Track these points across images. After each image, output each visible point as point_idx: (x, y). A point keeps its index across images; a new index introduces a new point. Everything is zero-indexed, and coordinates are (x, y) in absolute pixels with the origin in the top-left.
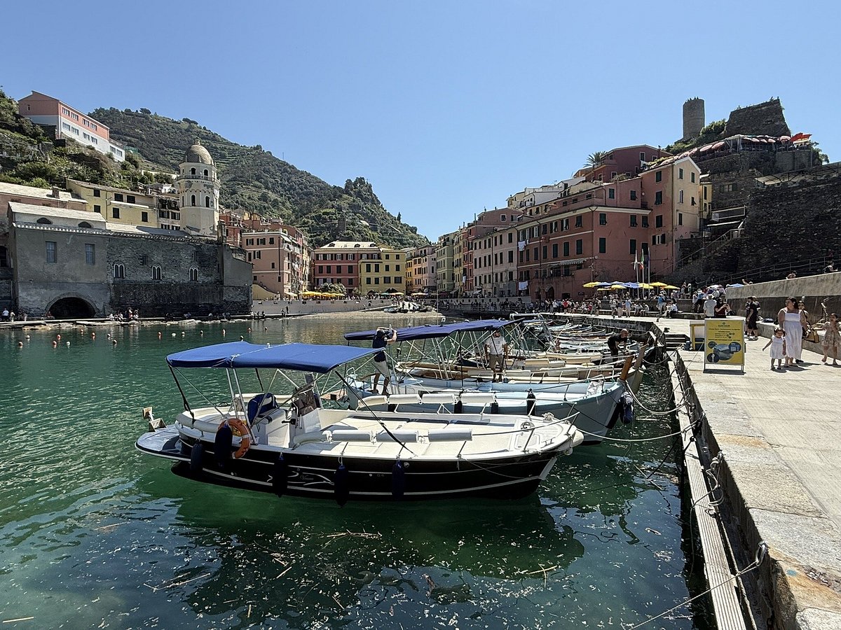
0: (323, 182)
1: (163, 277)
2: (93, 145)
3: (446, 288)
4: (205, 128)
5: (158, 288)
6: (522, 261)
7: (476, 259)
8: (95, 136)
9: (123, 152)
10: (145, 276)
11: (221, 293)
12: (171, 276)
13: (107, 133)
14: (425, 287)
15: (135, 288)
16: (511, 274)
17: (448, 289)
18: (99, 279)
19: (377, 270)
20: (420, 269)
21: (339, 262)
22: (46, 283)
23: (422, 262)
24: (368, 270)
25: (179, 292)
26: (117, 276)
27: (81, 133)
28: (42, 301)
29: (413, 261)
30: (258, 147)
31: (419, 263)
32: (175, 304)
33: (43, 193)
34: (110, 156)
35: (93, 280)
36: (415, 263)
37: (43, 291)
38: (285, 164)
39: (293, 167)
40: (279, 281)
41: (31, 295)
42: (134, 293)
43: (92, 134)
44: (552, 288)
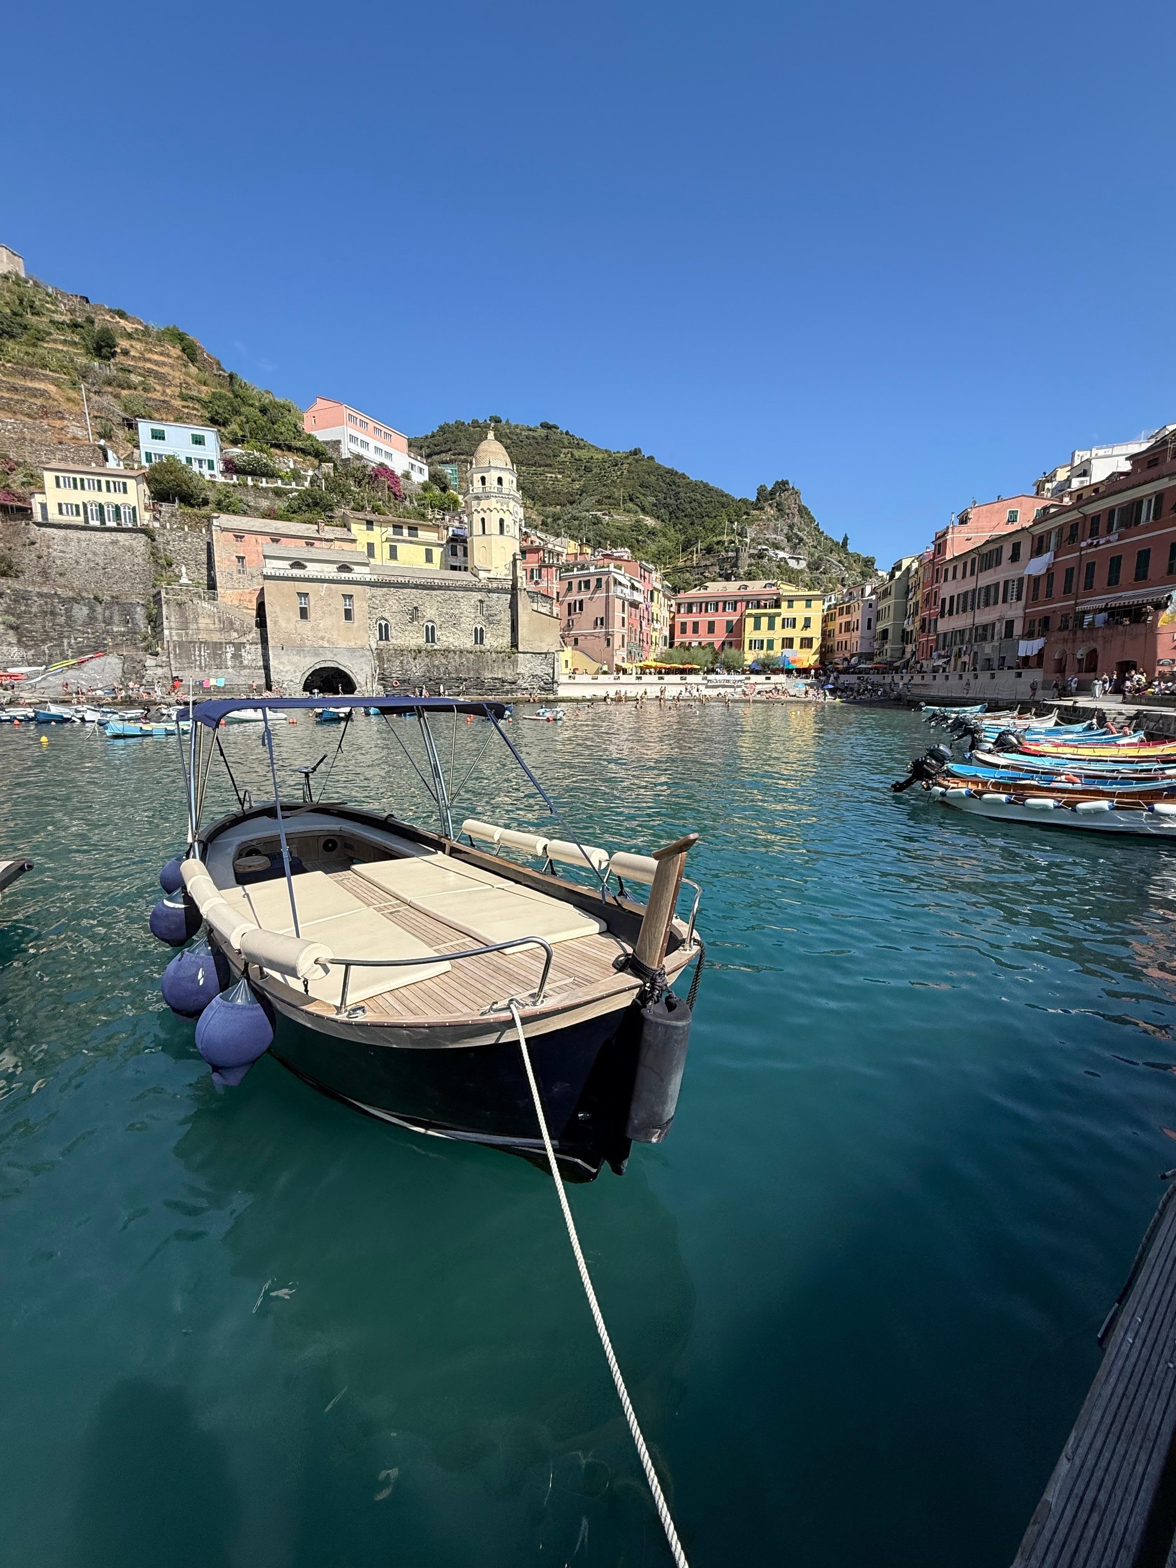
0: (726, 496)
1: (439, 639)
2: (387, 462)
3: (889, 655)
4: (567, 433)
5: (431, 653)
6: (1035, 597)
7: (944, 600)
8: (390, 450)
9: (426, 468)
10: (415, 639)
11: (515, 663)
12: (447, 639)
13: (405, 442)
14: (852, 656)
15: (402, 655)
16: (1010, 624)
17: (891, 657)
18: (359, 643)
19: (771, 627)
20: (848, 624)
21: (713, 615)
22: (300, 649)
23: (852, 610)
24: (757, 627)
25: (458, 660)
26: (381, 639)
27: (372, 447)
28: (295, 672)
29: (837, 611)
30: (636, 452)
31: (848, 612)
32: (453, 678)
33: (308, 529)
34: (407, 476)
35: (352, 644)
36: (841, 614)
37: (296, 659)
38: (672, 472)
39: (683, 476)
40: (608, 645)
41: (283, 663)
42: (401, 663)
43: (385, 448)
44: (1095, 651)
